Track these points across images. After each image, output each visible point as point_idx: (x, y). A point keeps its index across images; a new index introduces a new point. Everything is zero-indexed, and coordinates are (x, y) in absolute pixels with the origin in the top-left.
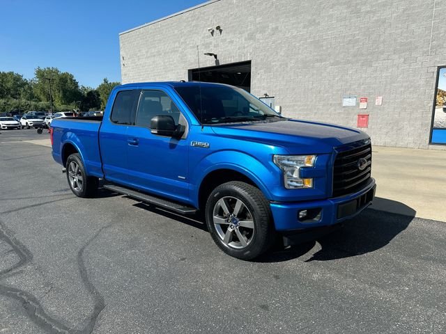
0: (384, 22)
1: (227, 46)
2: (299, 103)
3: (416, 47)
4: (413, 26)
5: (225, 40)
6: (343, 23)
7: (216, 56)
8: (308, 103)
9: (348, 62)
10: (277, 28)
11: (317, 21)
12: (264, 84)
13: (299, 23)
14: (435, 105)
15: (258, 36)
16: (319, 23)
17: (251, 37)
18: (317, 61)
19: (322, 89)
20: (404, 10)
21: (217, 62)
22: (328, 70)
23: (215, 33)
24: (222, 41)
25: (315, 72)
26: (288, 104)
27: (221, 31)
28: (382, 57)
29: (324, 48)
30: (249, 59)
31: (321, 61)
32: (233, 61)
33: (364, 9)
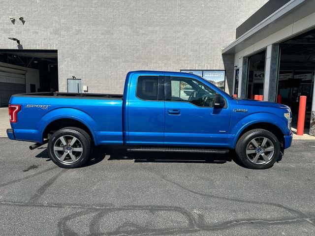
0: (153, 42)
1: (30, 35)
2: (102, 85)
3: (170, 58)
4: (168, 47)
5: (29, 30)
6: (129, 37)
7: (18, 42)
8: (109, 85)
9: (133, 62)
10: (80, 30)
11: (111, 32)
12: (71, 69)
13: (98, 31)
14: (180, 89)
15: (63, 33)
16: (112, 34)
17: (56, 32)
18: (113, 58)
19: (118, 76)
20: (163, 37)
21: (20, 46)
22: (121, 65)
23: (16, 22)
24: (25, 30)
25: (112, 65)
26: (93, 85)
27: (24, 22)
28: (153, 61)
29: (118, 50)
30: (55, 49)
31: (116, 58)
32: (38, 48)
33: (141, 31)
